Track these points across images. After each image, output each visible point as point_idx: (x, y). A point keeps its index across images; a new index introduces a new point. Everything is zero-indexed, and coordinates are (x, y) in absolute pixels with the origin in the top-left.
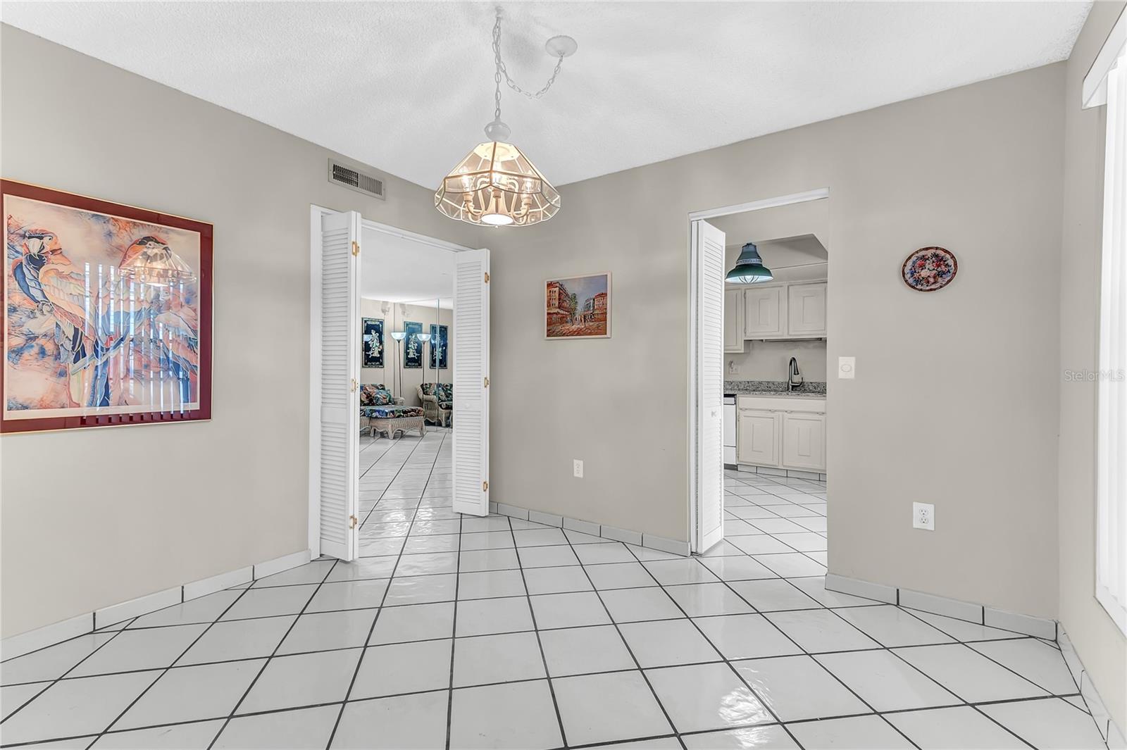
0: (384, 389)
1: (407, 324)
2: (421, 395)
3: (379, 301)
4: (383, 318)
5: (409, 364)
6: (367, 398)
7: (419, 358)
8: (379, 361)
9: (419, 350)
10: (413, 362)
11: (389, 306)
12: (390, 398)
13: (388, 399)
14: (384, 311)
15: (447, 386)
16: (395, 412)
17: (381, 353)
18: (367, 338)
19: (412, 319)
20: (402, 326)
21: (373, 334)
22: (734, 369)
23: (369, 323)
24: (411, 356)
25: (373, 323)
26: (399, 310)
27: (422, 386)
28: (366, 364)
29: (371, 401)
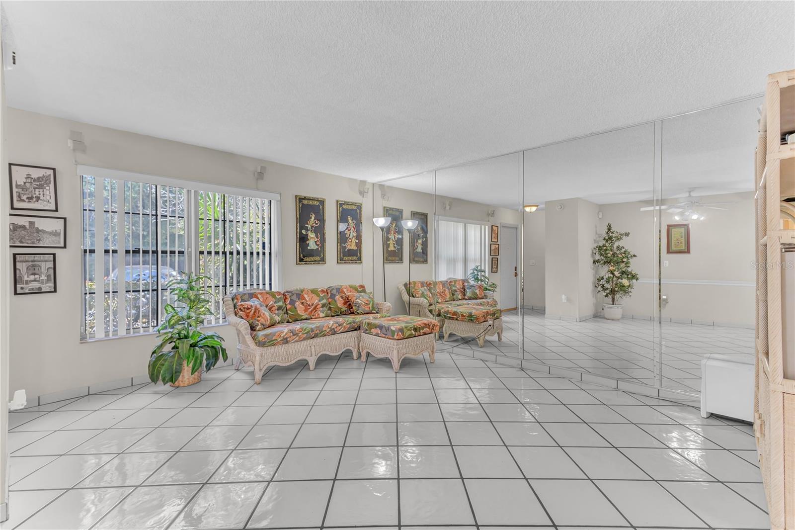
0: (364, 291)
1: (387, 210)
2: (406, 297)
3: (356, 180)
4: (361, 202)
5: (390, 258)
6: (345, 303)
7: (401, 250)
8: (357, 256)
9: (400, 242)
10: (392, 256)
11: (367, 187)
12: (373, 304)
13: (371, 305)
14: (362, 193)
15: (430, 284)
16: (405, 330)
17: (359, 244)
18: (342, 227)
19: (393, 204)
20: (381, 212)
21: (350, 221)
23: (345, 207)
24: (391, 248)
25: (349, 207)
26: (378, 193)
27: (405, 285)
28: (341, 259)
29: (350, 306)
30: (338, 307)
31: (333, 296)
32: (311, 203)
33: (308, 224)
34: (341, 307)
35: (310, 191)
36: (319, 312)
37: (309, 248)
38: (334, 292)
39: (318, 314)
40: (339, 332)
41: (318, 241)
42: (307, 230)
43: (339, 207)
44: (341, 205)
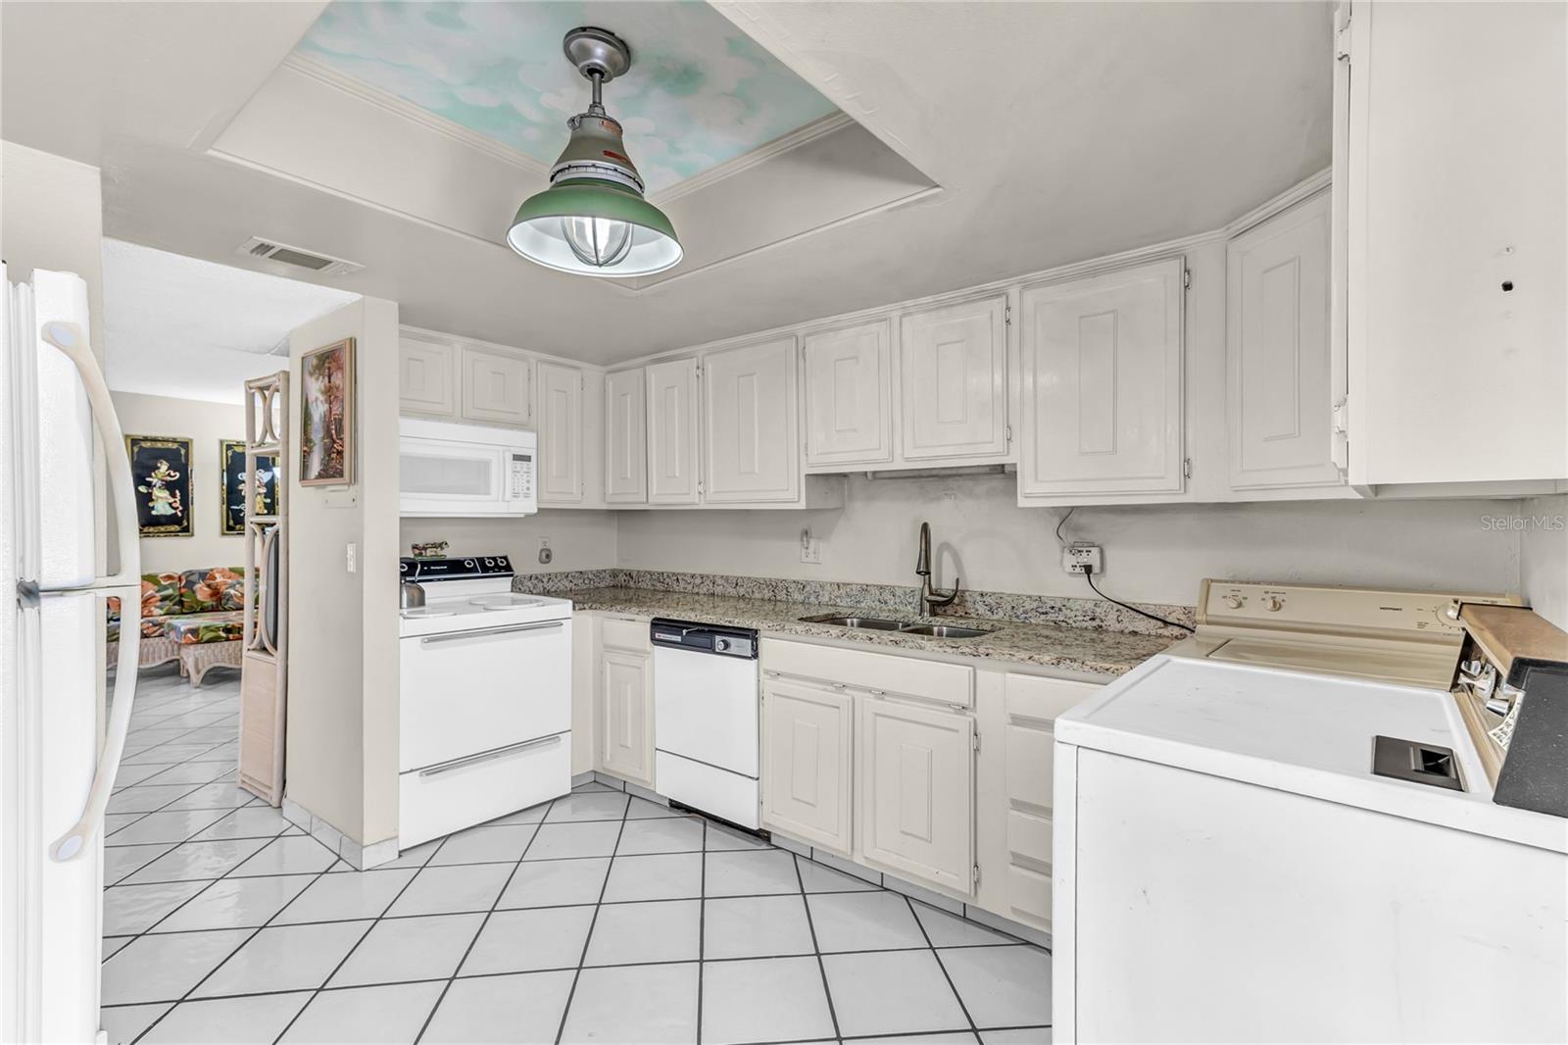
6: (212, 595)
22: (811, 550)
30: (198, 601)
31: (190, 584)
32: (159, 445)
33: (151, 476)
34: (202, 600)
35: (161, 427)
36: (153, 609)
37: (154, 513)
38: (194, 578)
39: (150, 611)
40: (156, 634)
41: (175, 502)
42: (149, 485)
43: (224, 451)
44: (229, 447)
